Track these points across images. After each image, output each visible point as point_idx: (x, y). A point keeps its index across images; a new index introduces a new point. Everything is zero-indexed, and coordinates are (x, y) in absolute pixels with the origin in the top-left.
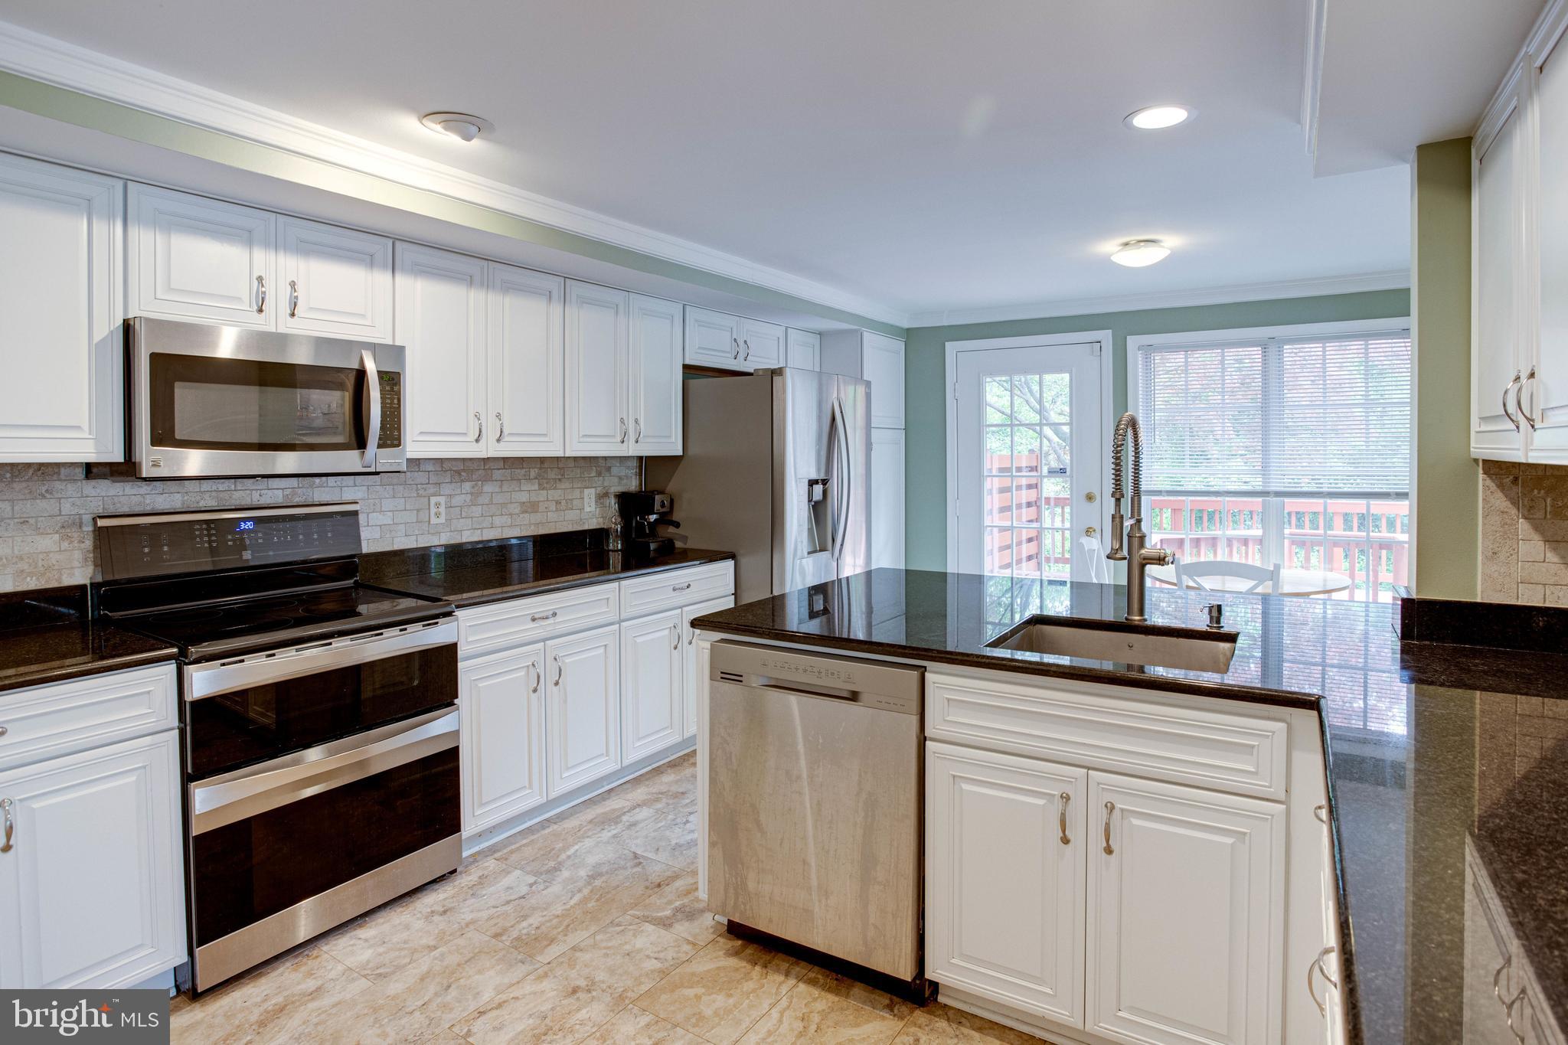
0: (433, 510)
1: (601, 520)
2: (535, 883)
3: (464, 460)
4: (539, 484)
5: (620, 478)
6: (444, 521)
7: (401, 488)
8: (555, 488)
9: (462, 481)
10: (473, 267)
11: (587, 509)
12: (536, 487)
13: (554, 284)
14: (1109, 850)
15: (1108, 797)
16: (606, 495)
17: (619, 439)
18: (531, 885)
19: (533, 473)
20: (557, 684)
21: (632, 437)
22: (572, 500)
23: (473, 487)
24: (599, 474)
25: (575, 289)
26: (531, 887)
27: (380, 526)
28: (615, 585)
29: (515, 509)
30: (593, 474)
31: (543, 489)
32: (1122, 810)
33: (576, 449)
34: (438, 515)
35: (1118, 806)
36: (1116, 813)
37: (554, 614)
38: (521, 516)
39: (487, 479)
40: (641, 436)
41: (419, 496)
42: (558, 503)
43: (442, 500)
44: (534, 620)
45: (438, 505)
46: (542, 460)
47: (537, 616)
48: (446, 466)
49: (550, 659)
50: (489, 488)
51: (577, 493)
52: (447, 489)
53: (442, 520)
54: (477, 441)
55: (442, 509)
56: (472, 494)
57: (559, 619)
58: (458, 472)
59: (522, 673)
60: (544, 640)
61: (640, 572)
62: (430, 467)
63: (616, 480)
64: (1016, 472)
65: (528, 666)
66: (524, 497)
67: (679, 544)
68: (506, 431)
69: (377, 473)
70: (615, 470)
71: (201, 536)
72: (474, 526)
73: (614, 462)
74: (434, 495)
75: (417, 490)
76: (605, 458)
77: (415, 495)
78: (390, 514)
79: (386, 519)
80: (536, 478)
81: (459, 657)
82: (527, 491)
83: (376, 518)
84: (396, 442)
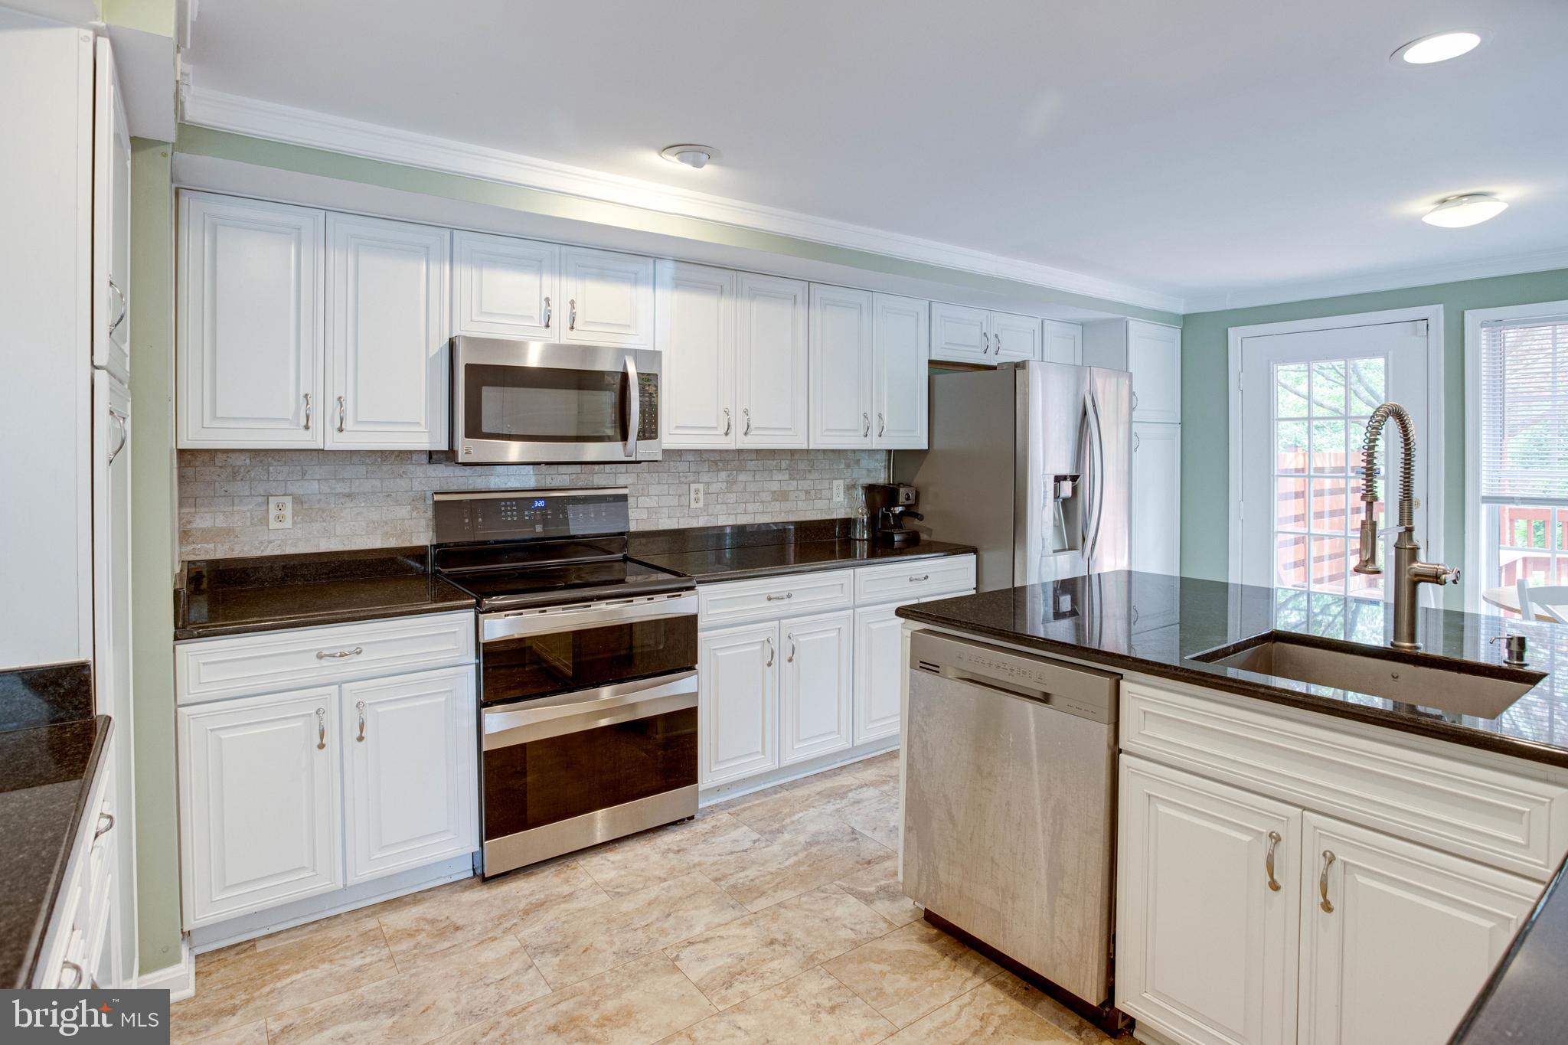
0: (693, 496)
1: (849, 510)
2: (759, 840)
3: (720, 451)
4: (790, 474)
5: (869, 471)
6: (702, 506)
7: (665, 475)
8: (805, 479)
9: (719, 470)
10: (723, 277)
11: (836, 499)
12: (787, 477)
13: (799, 288)
14: (1327, 907)
15: (1327, 845)
16: (853, 487)
17: (863, 433)
18: (754, 842)
19: (784, 464)
20: (790, 660)
21: (875, 431)
22: (821, 490)
23: (729, 476)
24: (848, 466)
25: (818, 292)
26: (754, 843)
27: (648, 508)
28: (850, 571)
29: (766, 497)
30: (842, 466)
31: (794, 479)
32: (1345, 863)
33: (819, 442)
34: (697, 500)
35: (1339, 857)
36: (1337, 865)
37: (789, 596)
38: (773, 503)
39: (742, 469)
40: (885, 429)
41: (681, 483)
42: (807, 492)
43: (701, 486)
44: (770, 599)
45: (697, 491)
46: (793, 452)
47: (772, 596)
48: (705, 456)
49: (784, 637)
50: (742, 477)
51: (826, 484)
52: (705, 478)
53: (701, 505)
54: (726, 434)
55: (701, 495)
56: (727, 482)
57: (793, 600)
58: (715, 463)
59: (758, 647)
60: (779, 619)
61: (887, 559)
62: (691, 458)
63: (865, 472)
64: (1315, 472)
65: (763, 642)
66: (775, 486)
67: (924, 537)
68: (752, 426)
69: (639, 462)
70: (864, 463)
71: (506, 511)
72: (729, 512)
73: (863, 455)
74: (694, 482)
75: (679, 477)
76: (854, 451)
77: (677, 482)
78: (656, 498)
79: (652, 502)
80: (787, 469)
81: (699, 628)
82: (778, 481)
83: (644, 501)
84: (653, 435)
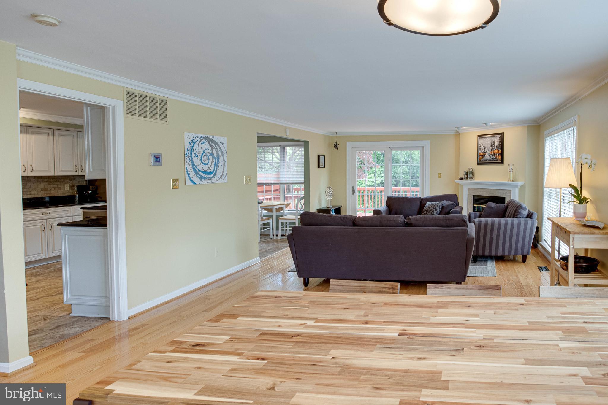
1: (72, 193)
4: (48, 183)
5: (79, 182)
8: (54, 184)
11: (66, 190)
12: (47, 184)
13: (50, 131)
16: (73, 186)
17: (75, 171)
19: (45, 180)
20: (50, 230)
21: (80, 170)
22: (61, 187)
24: (71, 180)
25: (57, 132)
28: (70, 207)
29: (39, 189)
30: (68, 180)
31: (49, 184)
33: (58, 173)
37: (50, 213)
38: (41, 191)
40: (83, 170)
42: (55, 188)
44: (43, 214)
46: (49, 177)
47: (44, 213)
49: (48, 224)
51: (62, 186)
54: (24, 172)
57: (51, 214)
59: (39, 226)
60: (46, 219)
63: (77, 182)
65: (41, 225)
68: (34, 169)
70: (77, 179)
73: (76, 177)
76: (73, 176)
80: (47, 181)
82: (43, 185)
